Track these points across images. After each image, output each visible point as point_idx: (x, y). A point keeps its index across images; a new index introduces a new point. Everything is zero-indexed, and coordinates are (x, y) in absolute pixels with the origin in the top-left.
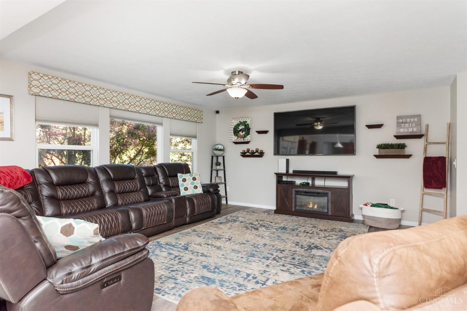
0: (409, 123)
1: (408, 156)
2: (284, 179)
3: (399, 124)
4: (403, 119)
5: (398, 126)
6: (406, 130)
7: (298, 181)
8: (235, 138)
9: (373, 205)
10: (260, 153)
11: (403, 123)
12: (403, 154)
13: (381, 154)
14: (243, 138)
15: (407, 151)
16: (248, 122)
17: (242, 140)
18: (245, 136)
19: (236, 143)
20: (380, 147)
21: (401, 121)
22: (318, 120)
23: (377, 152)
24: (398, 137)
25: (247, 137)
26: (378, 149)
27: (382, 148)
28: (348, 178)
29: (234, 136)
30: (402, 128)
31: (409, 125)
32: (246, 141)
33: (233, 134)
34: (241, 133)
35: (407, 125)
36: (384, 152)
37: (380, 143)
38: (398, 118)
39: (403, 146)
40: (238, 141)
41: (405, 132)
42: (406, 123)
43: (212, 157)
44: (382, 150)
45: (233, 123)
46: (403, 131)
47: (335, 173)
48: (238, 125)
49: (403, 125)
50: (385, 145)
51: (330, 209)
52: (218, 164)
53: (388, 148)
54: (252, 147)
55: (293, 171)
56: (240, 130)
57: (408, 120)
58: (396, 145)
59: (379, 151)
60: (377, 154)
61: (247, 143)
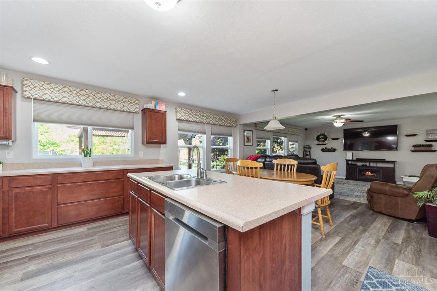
0: (435, 133)
1: (434, 151)
2: (350, 162)
3: (427, 134)
4: (430, 131)
5: (427, 135)
6: (433, 137)
7: (359, 164)
8: (317, 142)
9: (410, 176)
10: (334, 149)
11: (430, 133)
12: (430, 150)
13: (415, 150)
14: (323, 142)
15: (433, 148)
16: (326, 134)
17: (322, 143)
18: (324, 141)
19: (318, 145)
20: (414, 146)
21: (429, 132)
22: (366, 131)
23: (413, 149)
24: (427, 141)
25: (325, 141)
26: (413, 148)
27: (416, 147)
28: (393, 162)
29: (317, 141)
30: (430, 136)
31: (435, 135)
32: (325, 143)
33: (316, 140)
34: (321, 139)
35: (433, 135)
36: (417, 149)
37: (415, 144)
38: (427, 131)
39: (431, 146)
40: (319, 143)
41: (432, 138)
42: (433, 133)
43: (304, 152)
44: (416, 148)
45: (316, 134)
46: (430, 138)
47: (384, 160)
48: (319, 136)
49: (430, 134)
50: (418, 145)
51: (381, 178)
52: (307, 155)
53: (420, 147)
54: (328, 146)
55: (356, 159)
56: (321, 138)
57: (434, 132)
58: (426, 145)
59: (414, 148)
60: (413, 150)
61: (325, 144)
